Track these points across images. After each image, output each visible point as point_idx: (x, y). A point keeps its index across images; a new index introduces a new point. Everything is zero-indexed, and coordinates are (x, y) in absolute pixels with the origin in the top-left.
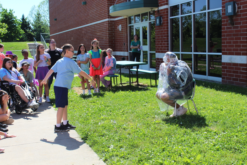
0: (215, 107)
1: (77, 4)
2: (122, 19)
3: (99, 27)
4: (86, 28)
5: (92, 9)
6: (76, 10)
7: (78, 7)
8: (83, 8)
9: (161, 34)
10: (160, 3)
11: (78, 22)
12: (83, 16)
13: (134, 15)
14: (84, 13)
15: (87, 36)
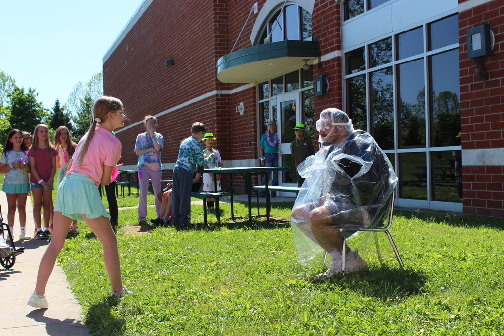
1: (155, 66)
2: (246, 90)
3: (199, 110)
4: (173, 115)
5: (184, 75)
6: (154, 78)
7: (158, 73)
8: (167, 73)
10: (324, 47)
11: (158, 104)
12: (167, 91)
13: (269, 80)
14: (168, 84)
15: (175, 130)
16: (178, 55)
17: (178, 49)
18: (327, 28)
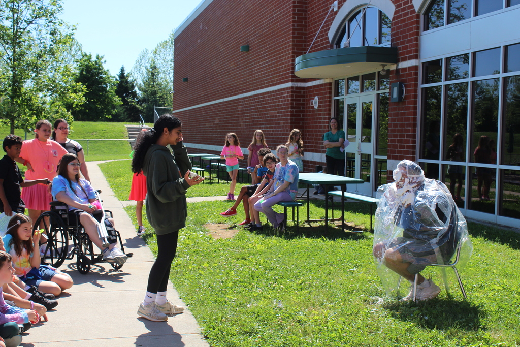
0: (505, 287)
1: (230, 49)
2: (322, 85)
3: (273, 99)
4: (246, 101)
5: (259, 62)
6: (228, 61)
7: (232, 56)
8: (241, 57)
9: (402, 120)
10: (402, 54)
11: (231, 87)
12: (241, 75)
13: (346, 78)
14: (243, 69)
15: (247, 116)
16: (254, 42)
17: (254, 36)
18: (406, 36)
